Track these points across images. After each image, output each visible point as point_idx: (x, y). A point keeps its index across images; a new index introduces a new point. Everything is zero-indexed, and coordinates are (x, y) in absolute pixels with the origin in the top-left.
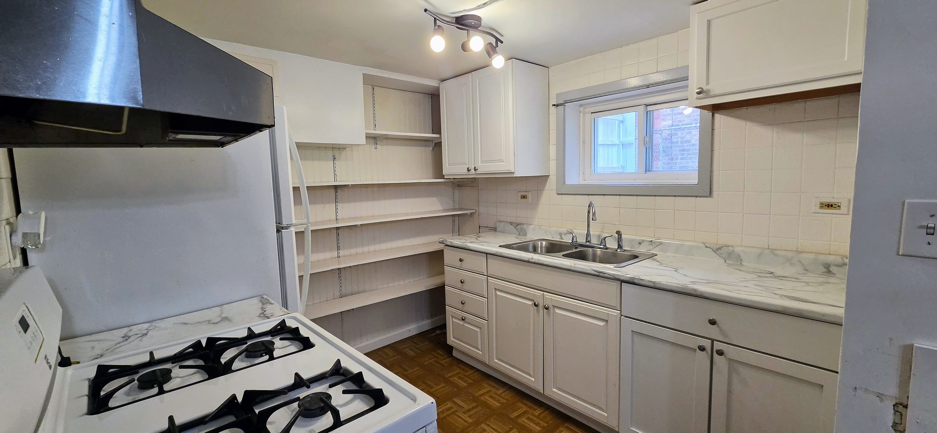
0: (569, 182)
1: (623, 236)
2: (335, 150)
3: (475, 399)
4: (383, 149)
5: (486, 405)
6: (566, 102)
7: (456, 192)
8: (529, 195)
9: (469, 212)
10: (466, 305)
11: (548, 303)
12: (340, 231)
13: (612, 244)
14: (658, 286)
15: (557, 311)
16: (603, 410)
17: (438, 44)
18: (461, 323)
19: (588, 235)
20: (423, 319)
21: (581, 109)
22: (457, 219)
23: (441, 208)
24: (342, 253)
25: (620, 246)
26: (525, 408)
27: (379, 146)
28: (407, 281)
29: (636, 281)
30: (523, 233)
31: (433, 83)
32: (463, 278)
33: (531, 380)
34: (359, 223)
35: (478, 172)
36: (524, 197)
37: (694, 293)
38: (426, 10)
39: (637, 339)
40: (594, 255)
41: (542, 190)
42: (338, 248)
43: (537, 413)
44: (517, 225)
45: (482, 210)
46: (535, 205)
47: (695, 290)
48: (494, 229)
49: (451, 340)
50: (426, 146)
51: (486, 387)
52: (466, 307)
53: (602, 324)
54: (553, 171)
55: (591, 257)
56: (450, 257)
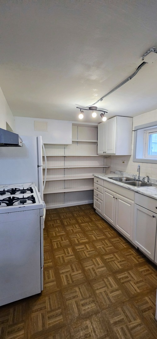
0: (137, 158)
1: (150, 178)
2: (65, 146)
3: (95, 224)
4: (80, 146)
5: (97, 226)
6: (137, 129)
7: (105, 160)
8: (125, 162)
9: (107, 166)
10: (98, 195)
11: (117, 197)
12: (65, 169)
13: (146, 181)
14: (144, 194)
15: (119, 200)
16: (129, 234)
17: (81, 117)
18: (97, 201)
19: (139, 176)
20: (90, 200)
21: (145, 131)
22: (105, 169)
23: (99, 165)
24: (65, 176)
25: (148, 182)
26: (109, 230)
27: (78, 145)
28: (85, 187)
29: (138, 192)
30: (122, 174)
31: (96, 124)
32: (98, 187)
33: (112, 221)
34: (69, 167)
35: (106, 153)
36: (123, 162)
37: (152, 197)
38: (77, 108)
39: (138, 211)
40: (139, 184)
41: (129, 160)
42: (64, 174)
43: (112, 232)
44: (120, 172)
45: (112, 166)
46: (127, 165)
47: (153, 197)
48: (114, 173)
49: (95, 206)
50: (95, 144)
51: (101, 222)
52: (98, 196)
53: (130, 205)
54: (132, 154)
55: (137, 184)
56: (95, 180)
